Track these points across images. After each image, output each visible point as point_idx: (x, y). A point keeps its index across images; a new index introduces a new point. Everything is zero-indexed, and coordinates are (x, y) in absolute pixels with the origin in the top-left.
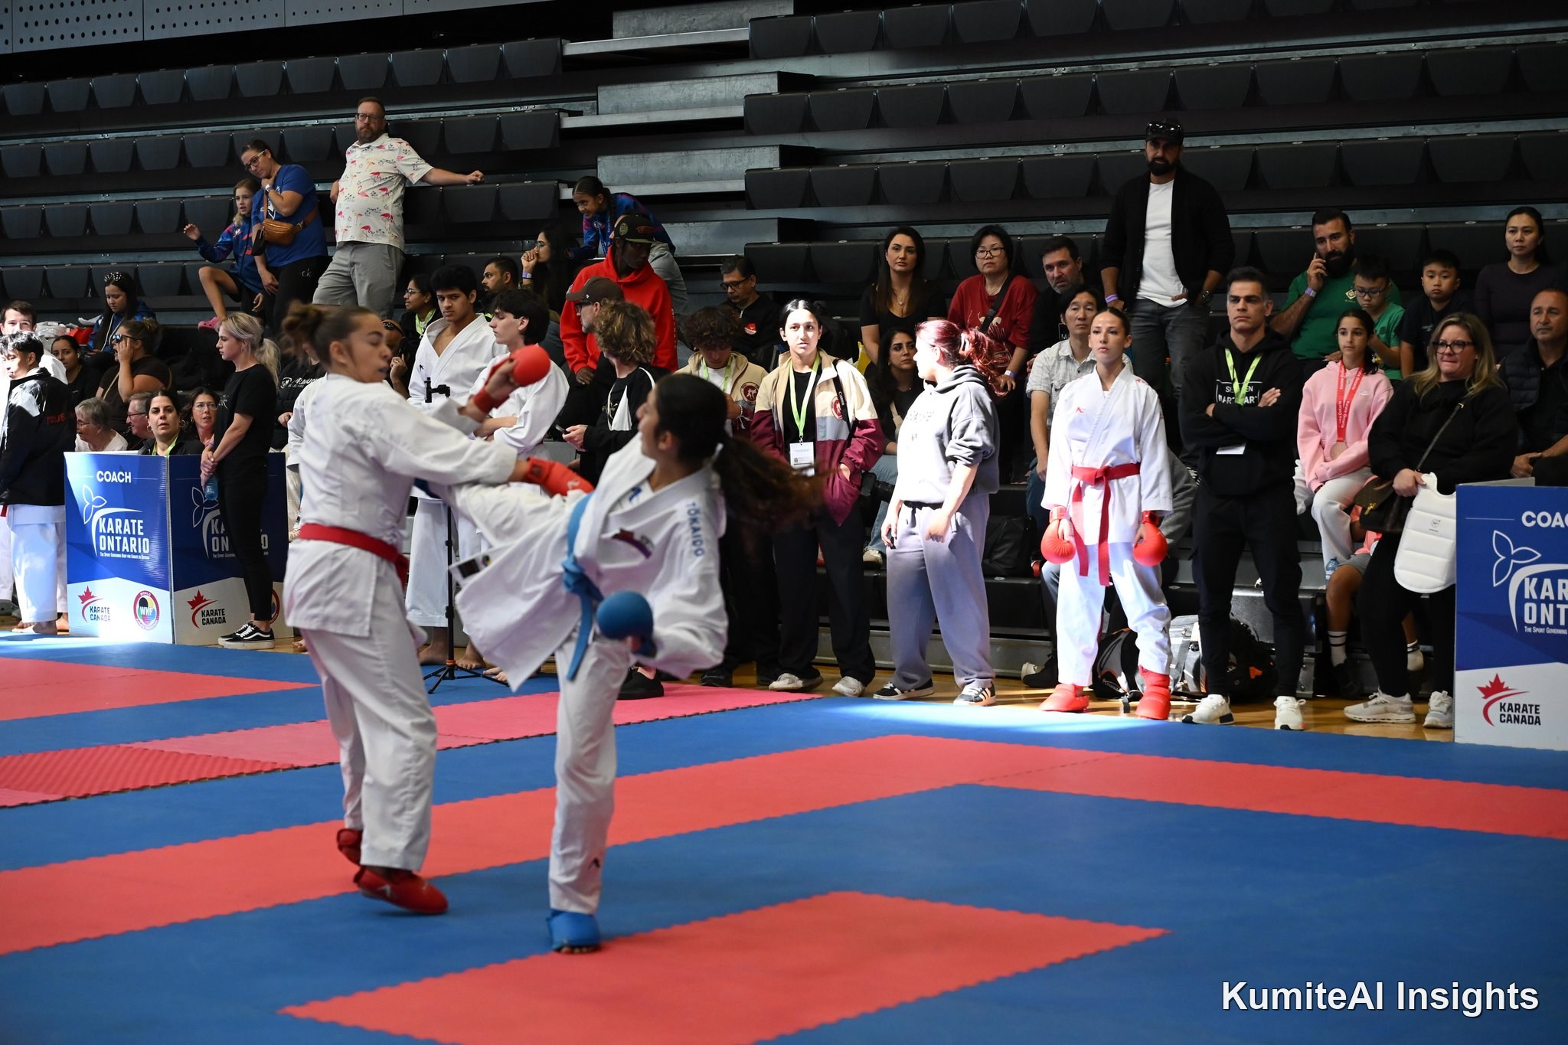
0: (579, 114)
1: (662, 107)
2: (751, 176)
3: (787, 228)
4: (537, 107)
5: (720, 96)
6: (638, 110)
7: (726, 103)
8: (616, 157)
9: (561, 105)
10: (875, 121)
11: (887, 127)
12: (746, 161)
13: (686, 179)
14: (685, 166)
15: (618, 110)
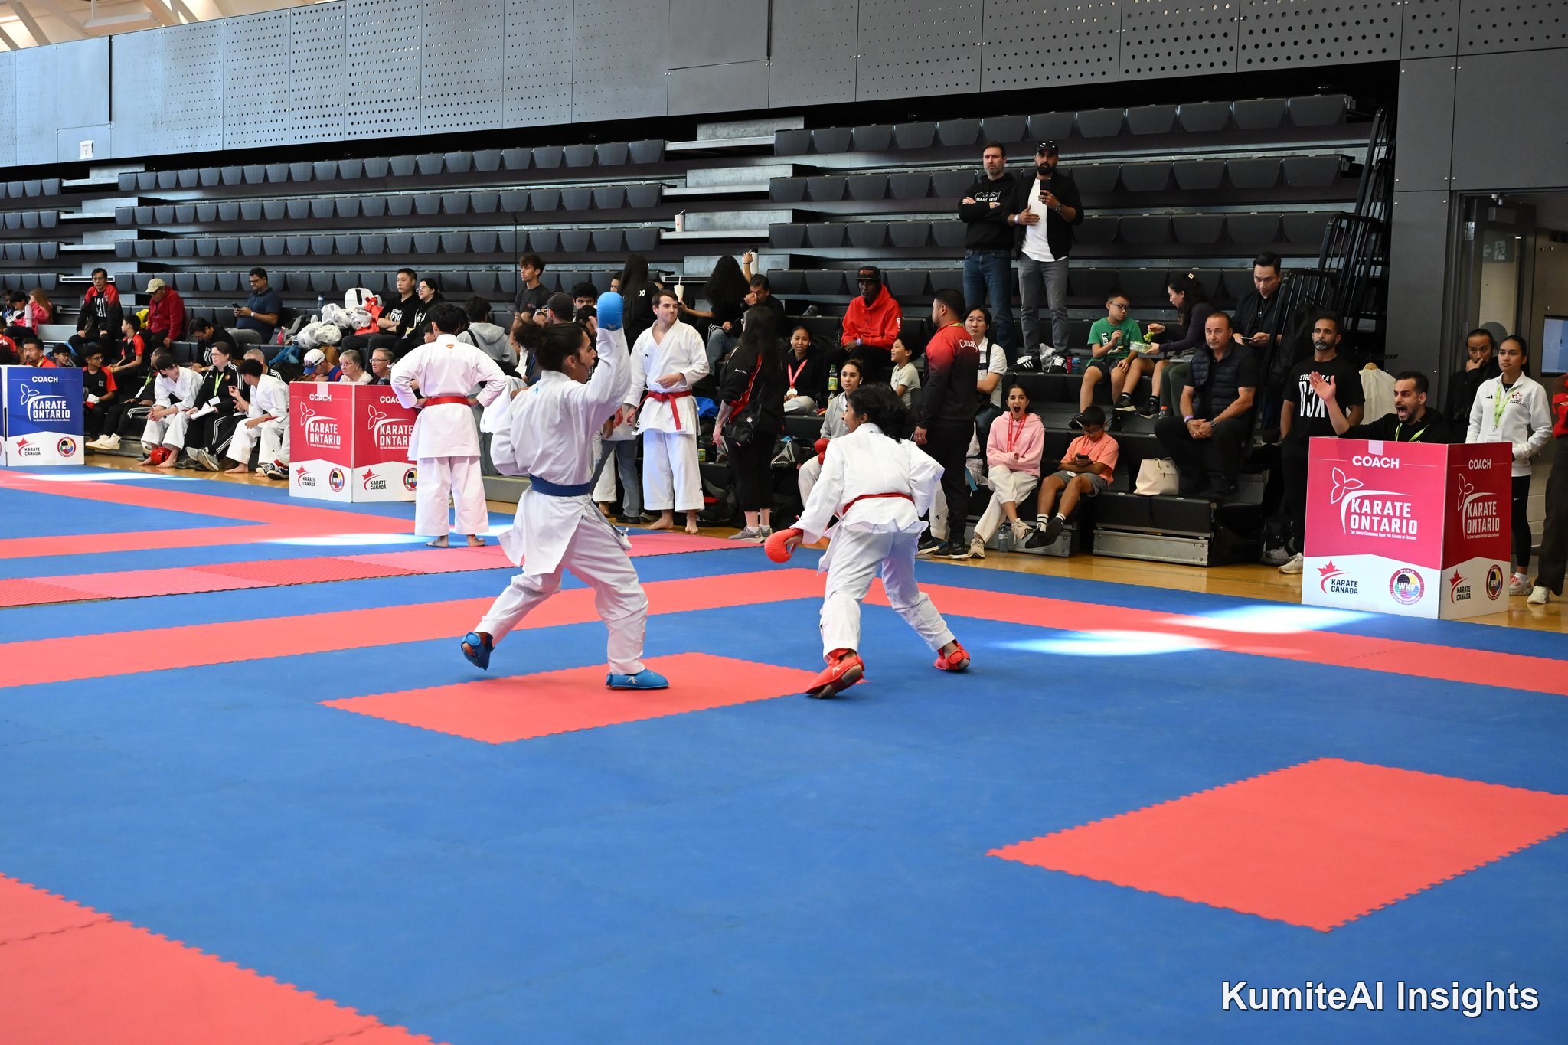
0: (675, 187)
1: (723, 184)
2: (774, 228)
3: (796, 261)
4: (654, 182)
5: (759, 178)
6: (710, 186)
7: (761, 182)
8: (696, 214)
9: (663, 181)
10: (846, 196)
11: (853, 199)
12: (772, 218)
13: (737, 228)
14: (736, 221)
15: (698, 185)
